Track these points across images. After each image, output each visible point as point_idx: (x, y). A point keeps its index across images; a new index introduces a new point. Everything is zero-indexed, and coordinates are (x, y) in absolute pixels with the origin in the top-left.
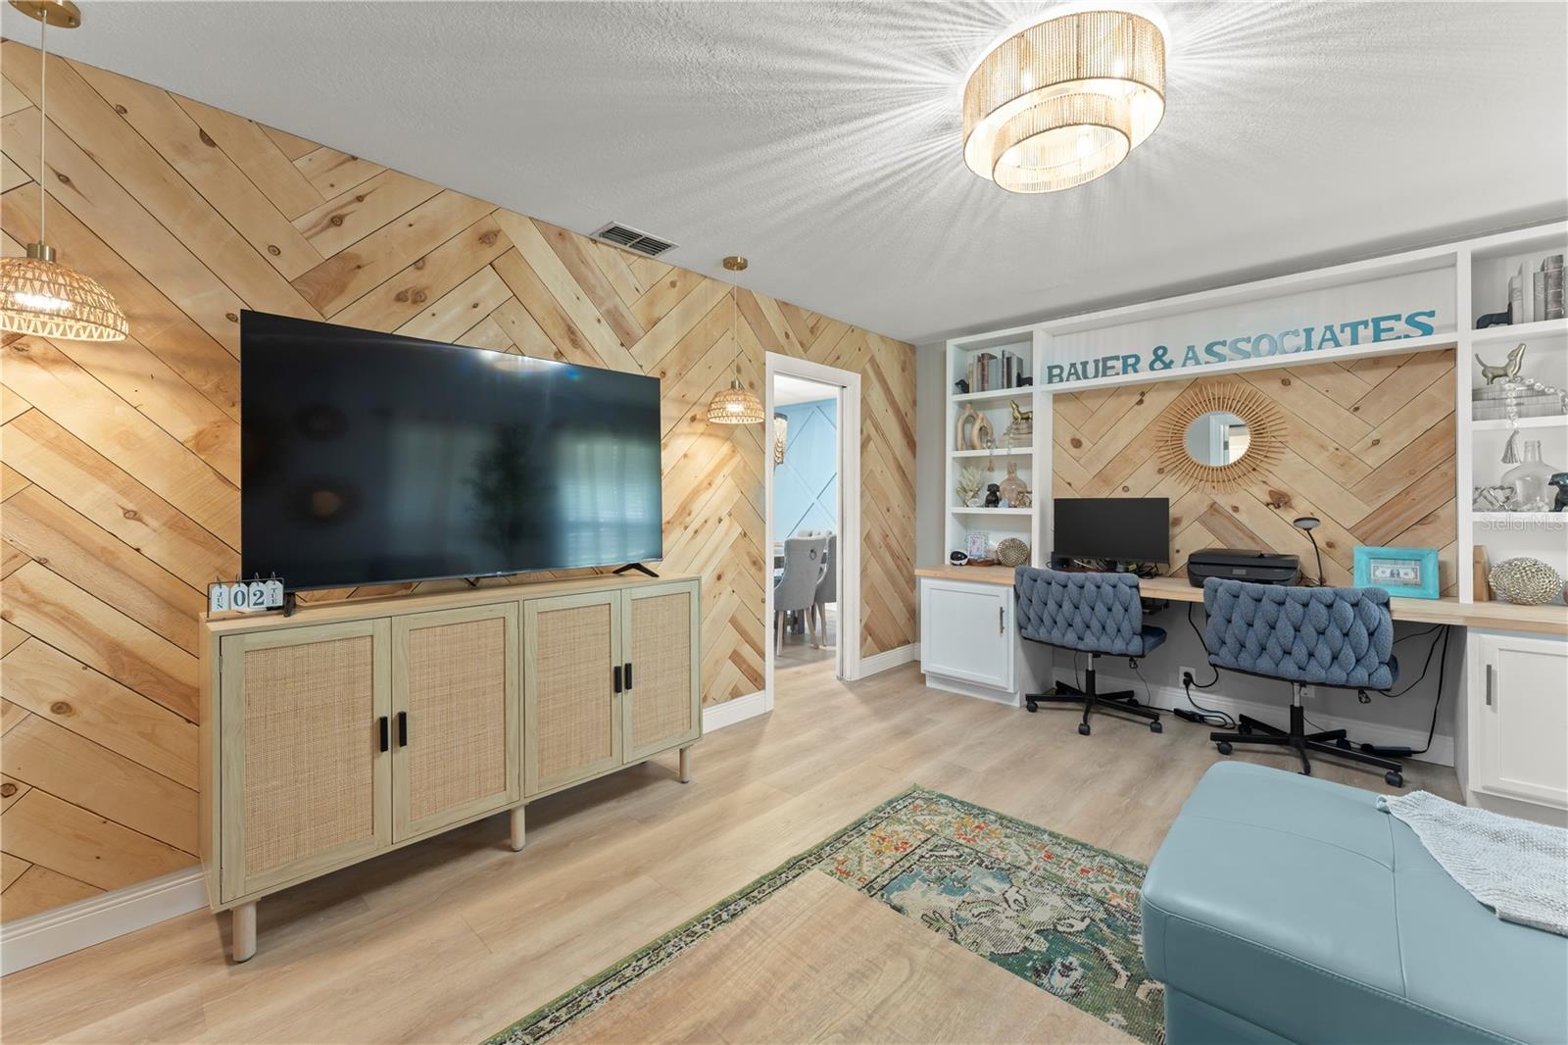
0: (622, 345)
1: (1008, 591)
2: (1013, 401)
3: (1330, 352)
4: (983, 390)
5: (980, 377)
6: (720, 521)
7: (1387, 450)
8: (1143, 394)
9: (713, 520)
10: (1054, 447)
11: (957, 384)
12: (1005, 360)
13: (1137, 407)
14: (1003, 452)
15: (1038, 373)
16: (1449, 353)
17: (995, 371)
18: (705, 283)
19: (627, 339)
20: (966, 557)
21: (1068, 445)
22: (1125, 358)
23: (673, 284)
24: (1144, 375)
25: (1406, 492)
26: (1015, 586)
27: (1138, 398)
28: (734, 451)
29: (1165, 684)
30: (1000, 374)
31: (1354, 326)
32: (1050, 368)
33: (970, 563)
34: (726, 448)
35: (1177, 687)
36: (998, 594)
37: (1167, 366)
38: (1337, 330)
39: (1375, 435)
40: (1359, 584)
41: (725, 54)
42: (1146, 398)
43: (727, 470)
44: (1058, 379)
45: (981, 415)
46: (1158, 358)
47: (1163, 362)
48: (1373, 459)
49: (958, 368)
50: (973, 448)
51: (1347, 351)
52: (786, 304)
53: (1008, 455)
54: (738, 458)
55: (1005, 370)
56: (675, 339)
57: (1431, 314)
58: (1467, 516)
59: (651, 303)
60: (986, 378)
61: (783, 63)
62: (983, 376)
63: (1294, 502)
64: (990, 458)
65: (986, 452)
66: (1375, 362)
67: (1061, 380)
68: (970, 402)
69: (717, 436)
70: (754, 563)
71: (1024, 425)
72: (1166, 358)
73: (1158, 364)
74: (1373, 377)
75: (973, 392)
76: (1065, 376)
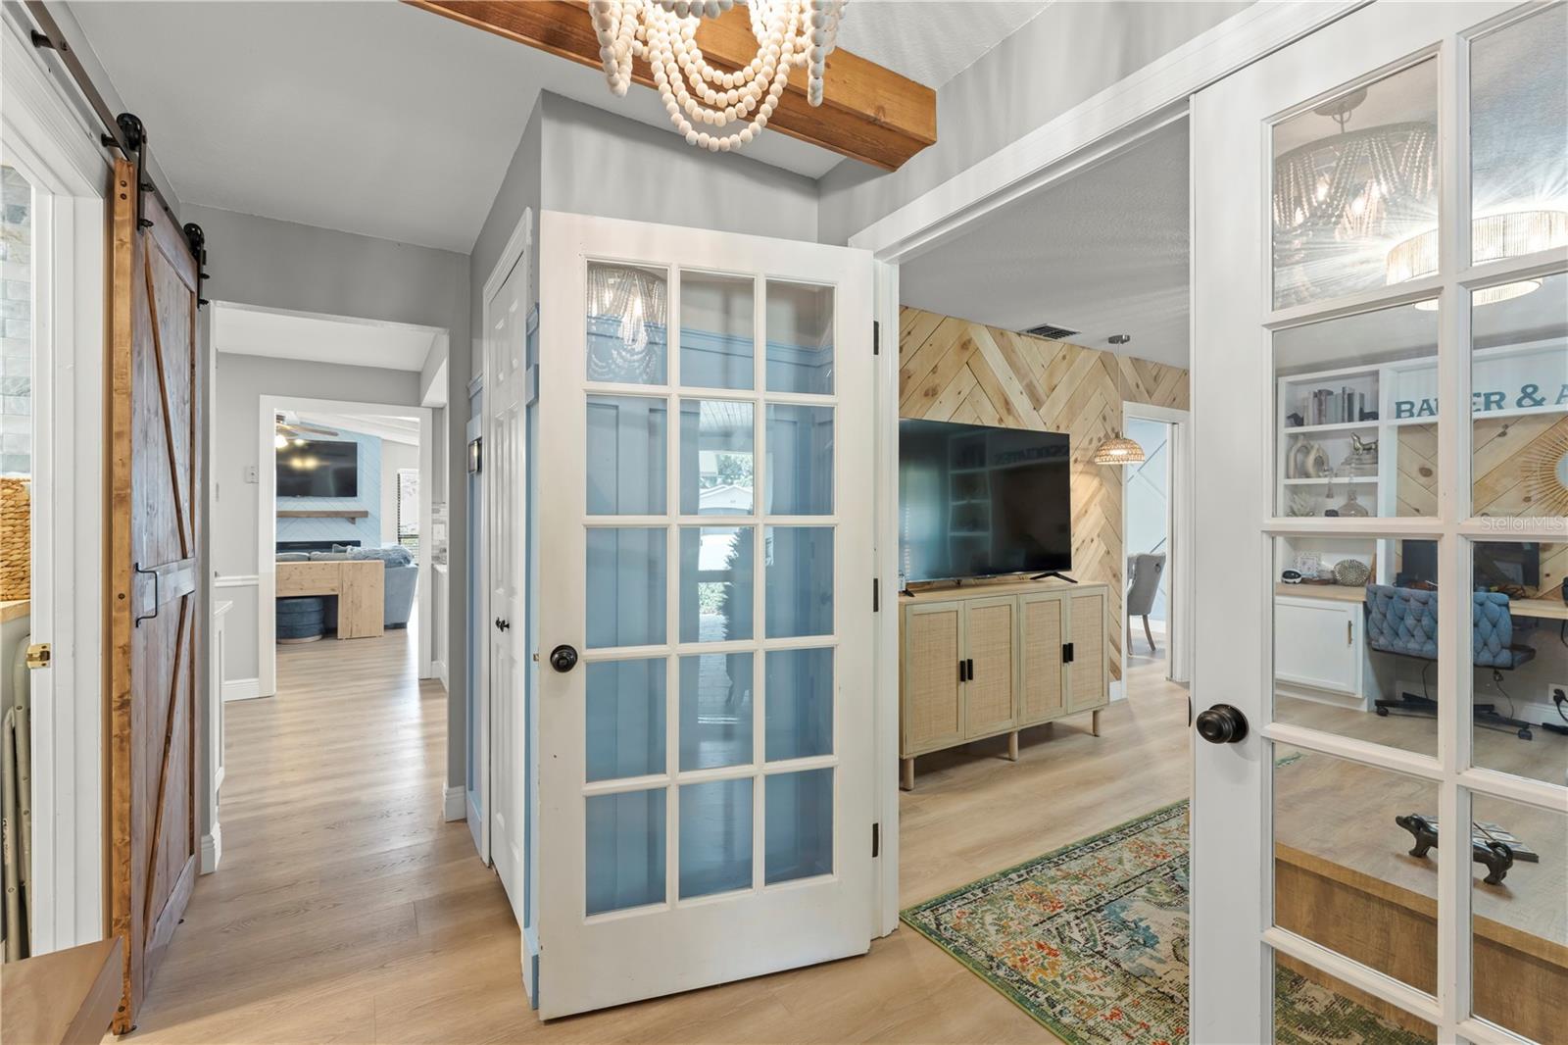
0: (1034, 408)
1: (1357, 607)
2: (1355, 434)
4: (1320, 423)
5: (1316, 412)
6: (1092, 541)
8: (1506, 427)
9: (1088, 540)
10: (1398, 475)
11: (1289, 417)
12: (1346, 396)
13: (1500, 439)
14: (1345, 480)
15: (1385, 408)
17: (1334, 406)
18: (1084, 353)
19: (1037, 404)
20: (1299, 576)
21: (1415, 472)
22: (1488, 396)
23: (1064, 358)
24: (1510, 410)
26: (1365, 603)
27: (1501, 430)
28: (1101, 485)
29: (1532, 700)
30: (1340, 409)
32: (1399, 405)
33: (1304, 581)
34: (1095, 482)
35: (1546, 702)
36: (1349, 609)
37: (1539, 403)
42: (1511, 431)
43: (1097, 499)
44: (1408, 414)
45: (1316, 446)
46: (1527, 395)
47: (1534, 400)
49: (1288, 404)
50: (1308, 476)
52: (1137, 359)
53: (1350, 484)
54: (1103, 491)
55: (1346, 405)
56: (1064, 400)
59: (1051, 375)
60: (1323, 413)
62: (1320, 411)
64: (1330, 486)
65: (1324, 481)
67: (1412, 415)
68: (1304, 434)
69: (1091, 473)
70: (1115, 576)
71: (1367, 457)
72: (1537, 396)
73: (1527, 401)
75: (1308, 425)
76: (1416, 411)
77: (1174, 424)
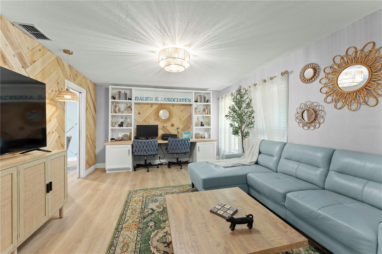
0: (23, 67)
1: (130, 146)
2: (127, 103)
3: (180, 103)
4: (119, 99)
5: (118, 96)
6: (53, 132)
7: (185, 118)
8: (152, 105)
9: (51, 132)
10: (134, 114)
11: (112, 97)
12: (125, 94)
13: (151, 107)
14: (125, 114)
15: (133, 98)
16: (191, 105)
17: (122, 96)
18: (49, 53)
20: (115, 139)
21: (138, 114)
22: (151, 98)
23: (40, 50)
24: (154, 102)
25: (187, 124)
26: (132, 145)
27: (151, 106)
28: (57, 110)
29: (156, 160)
30: (124, 96)
31: (183, 99)
32: (136, 97)
33: (116, 141)
34: (54, 108)
35: (158, 160)
36: (127, 147)
37: (158, 101)
38: (181, 99)
39: (184, 116)
40: (183, 138)
41: (129, 20)
42: (152, 106)
43: (55, 115)
44: (137, 100)
45: (118, 105)
46: (156, 99)
47: (157, 100)
48: (184, 119)
49: (112, 93)
50: (116, 113)
51: (182, 103)
52: (70, 66)
53: (126, 115)
54: (58, 112)
55: (125, 96)
56: (40, 69)
57: (191, 99)
58: (194, 127)
59: (33, 55)
60: (120, 97)
61: (138, 29)
62: (119, 96)
63: (174, 126)
64: (122, 116)
65: (120, 114)
66: (184, 105)
67: (138, 100)
68: (115, 102)
69: (52, 104)
70: (62, 146)
71: (130, 109)
72: (158, 99)
73: (156, 100)
74: (183, 107)
75: (117, 99)
76: (139, 99)
77: (80, 93)
